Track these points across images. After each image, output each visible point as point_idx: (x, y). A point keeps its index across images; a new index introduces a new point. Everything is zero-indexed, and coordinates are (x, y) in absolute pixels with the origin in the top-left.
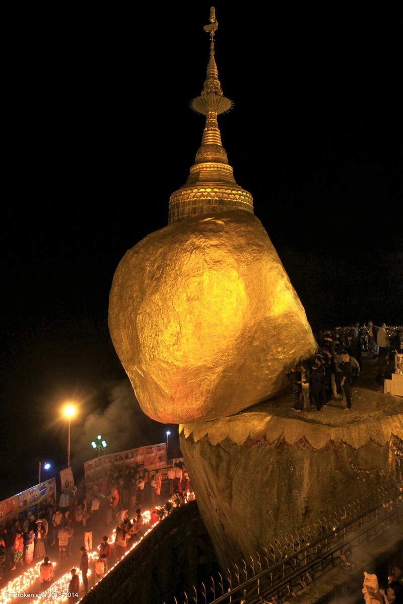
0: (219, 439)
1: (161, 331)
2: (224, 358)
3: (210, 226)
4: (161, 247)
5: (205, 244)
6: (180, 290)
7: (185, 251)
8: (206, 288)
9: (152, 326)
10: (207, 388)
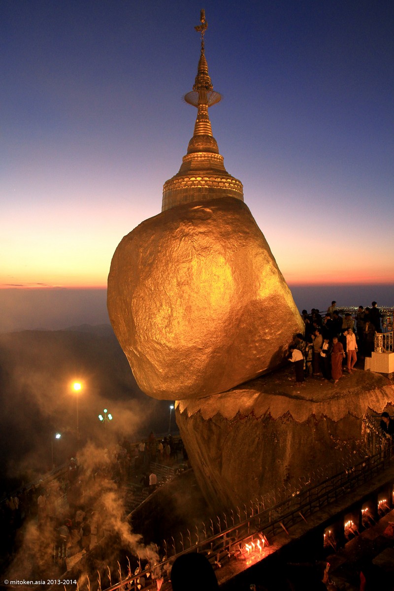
0: (211, 414)
1: (154, 314)
2: (213, 339)
3: (199, 214)
4: (153, 234)
5: (194, 231)
6: (171, 275)
7: (175, 238)
8: (195, 274)
9: (145, 310)
10: (198, 367)
